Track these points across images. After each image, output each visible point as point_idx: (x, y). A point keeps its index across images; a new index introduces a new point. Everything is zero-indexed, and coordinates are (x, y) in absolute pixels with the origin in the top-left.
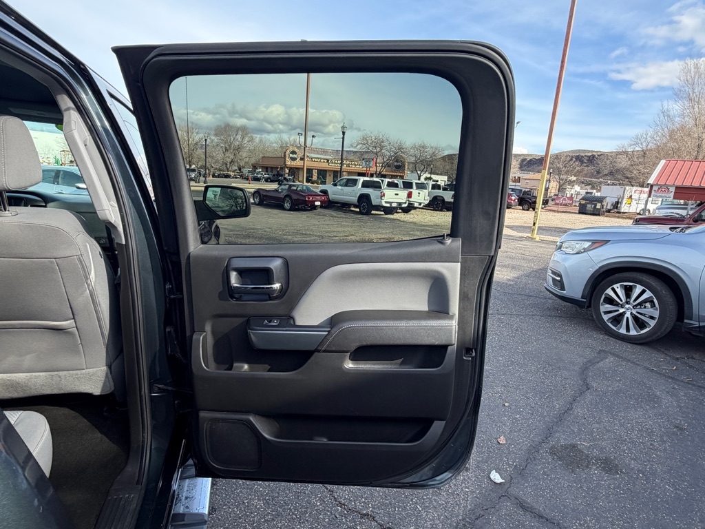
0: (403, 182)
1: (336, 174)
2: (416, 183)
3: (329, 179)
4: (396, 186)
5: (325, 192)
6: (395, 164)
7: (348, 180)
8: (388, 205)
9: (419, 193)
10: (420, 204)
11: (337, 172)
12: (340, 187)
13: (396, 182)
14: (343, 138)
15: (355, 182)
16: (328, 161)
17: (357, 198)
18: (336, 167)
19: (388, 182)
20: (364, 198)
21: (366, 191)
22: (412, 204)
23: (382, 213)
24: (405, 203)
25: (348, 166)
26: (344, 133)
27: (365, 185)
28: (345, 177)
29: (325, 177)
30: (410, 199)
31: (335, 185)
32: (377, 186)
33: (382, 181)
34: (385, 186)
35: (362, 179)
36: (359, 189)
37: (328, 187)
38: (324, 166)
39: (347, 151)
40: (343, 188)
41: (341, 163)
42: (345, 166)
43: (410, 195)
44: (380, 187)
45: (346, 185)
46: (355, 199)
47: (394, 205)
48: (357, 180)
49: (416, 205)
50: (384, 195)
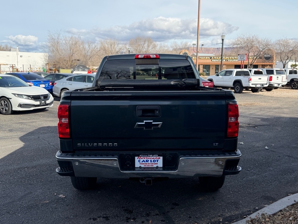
0: (266, 70)
1: (217, 67)
2: (276, 70)
3: (212, 71)
4: (260, 73)
5: (211, 80)
6: (265, 56)
7: (227, 71)
8: (254, 86)
9: (278, 77)
10: (279, 85)
11: (218, 65)
12: (220, 77)
13: (261, 70)
14: (222, 43)
15: (231, 72)
16: (211, 58)
17: (232, 83)
18: (217, 61)
19: (255, 71)
20: (237, 83)
21: (238, 78)
22: (272, 85)
23: (251, 92)
24: (267, 84)
25: (227, 60)
26: (223, 40)
27: (238, 74)
28: (225, 69)
29: (208, 70)
30: (271, 82)
31: (218, 75)
32: (246, 74)
33: (250, 71)
34: (253, 74)
35: (236, 70)
36: (234, 77)
37: (213, 76)
38: (208, 62)
39: (226, 48)
40: (223, 77)
41: (221, 58)
42: (224, 60)
43: (271, 79)
44: (249, 75)
45: (225, 75)
46: (231, 84)
47: (258, 86)
48: (232, 71)
49: (276, 85)
50: (251, 80)
